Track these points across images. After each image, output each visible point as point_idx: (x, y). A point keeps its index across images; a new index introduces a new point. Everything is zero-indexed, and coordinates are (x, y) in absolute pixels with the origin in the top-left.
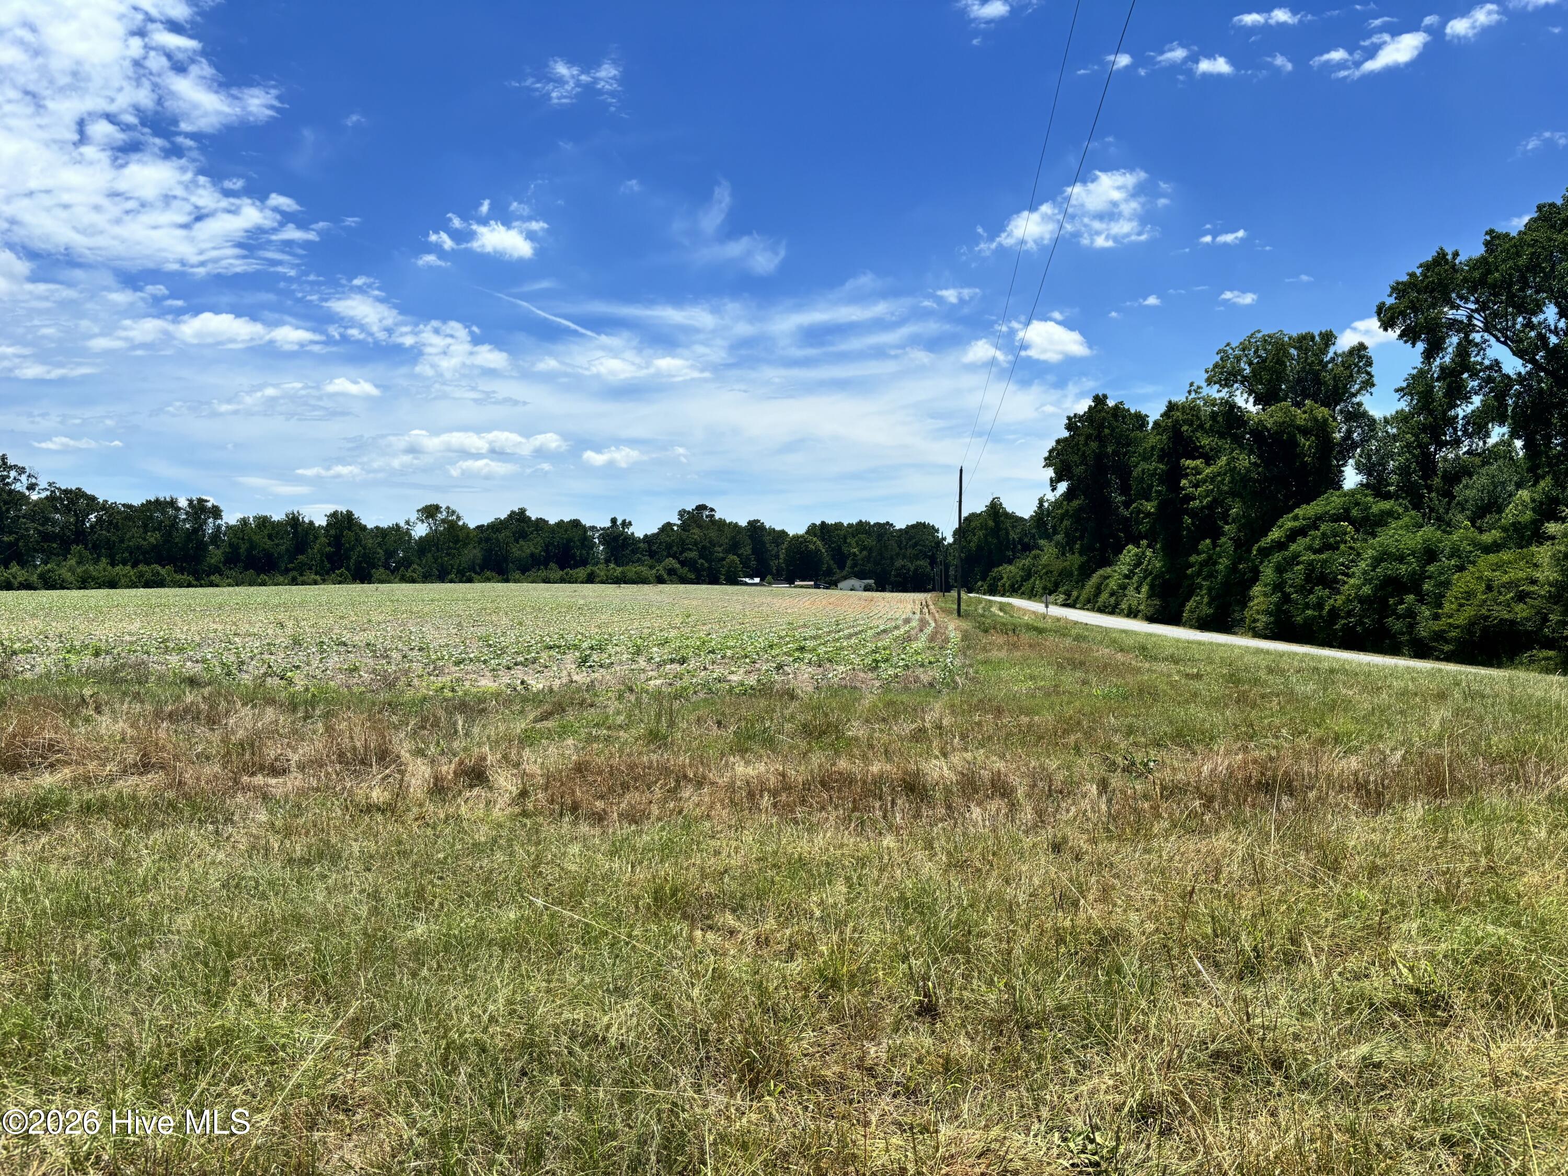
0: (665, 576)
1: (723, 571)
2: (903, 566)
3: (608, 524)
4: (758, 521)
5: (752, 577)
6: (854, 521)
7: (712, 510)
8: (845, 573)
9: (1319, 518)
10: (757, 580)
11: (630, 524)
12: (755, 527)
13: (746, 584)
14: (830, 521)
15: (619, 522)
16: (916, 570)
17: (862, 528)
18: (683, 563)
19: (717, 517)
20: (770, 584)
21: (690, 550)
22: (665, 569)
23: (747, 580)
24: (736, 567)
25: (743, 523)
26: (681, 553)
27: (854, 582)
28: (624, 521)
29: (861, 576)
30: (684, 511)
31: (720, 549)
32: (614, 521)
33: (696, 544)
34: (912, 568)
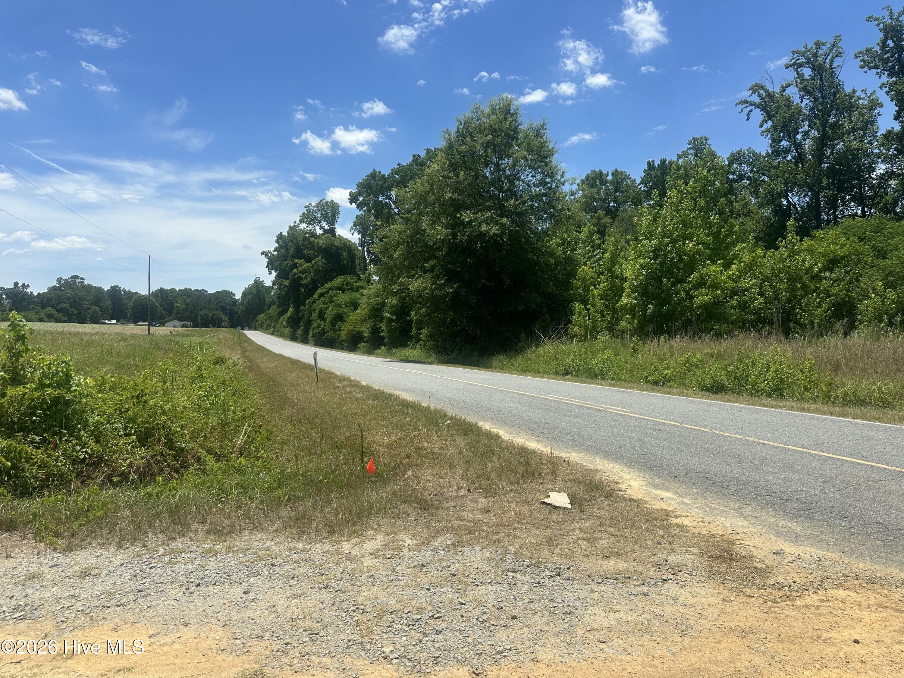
0: (45, 319)
1: (88, 316)
2: (205, 314)
3: (12, 286)
4: (118, 286)
5: (110, 320)
6: (182, 288)
7: (82, 279)
8: (172, 318)
9: (332, 289)
10: (114, 322)
11: (28, 286)
12: (115, 290)
13: (106, 323)
14: (167, 287)
15: (20, 285)
16: (212, 316)
17: (186, 292)
18: (59, 311)
19: (86, 283)
20: (122, 324)
21: (65, 303)
22: (45, 314)
23: (107, 321)
24: (97, 314)
25: (106, 287)
26: (58, 305)
27: (176, 322)
28: (24, 285)
29: (180, 320)
30: (61, 279)
31: (87, 303)
32: (16, 284)
33: (68, 299)
34: (210, 315)
